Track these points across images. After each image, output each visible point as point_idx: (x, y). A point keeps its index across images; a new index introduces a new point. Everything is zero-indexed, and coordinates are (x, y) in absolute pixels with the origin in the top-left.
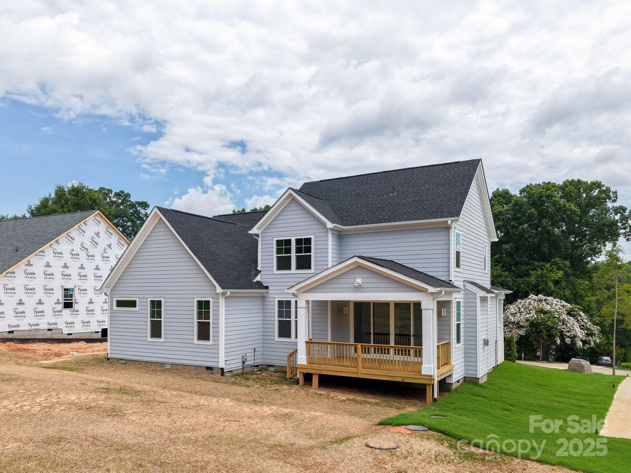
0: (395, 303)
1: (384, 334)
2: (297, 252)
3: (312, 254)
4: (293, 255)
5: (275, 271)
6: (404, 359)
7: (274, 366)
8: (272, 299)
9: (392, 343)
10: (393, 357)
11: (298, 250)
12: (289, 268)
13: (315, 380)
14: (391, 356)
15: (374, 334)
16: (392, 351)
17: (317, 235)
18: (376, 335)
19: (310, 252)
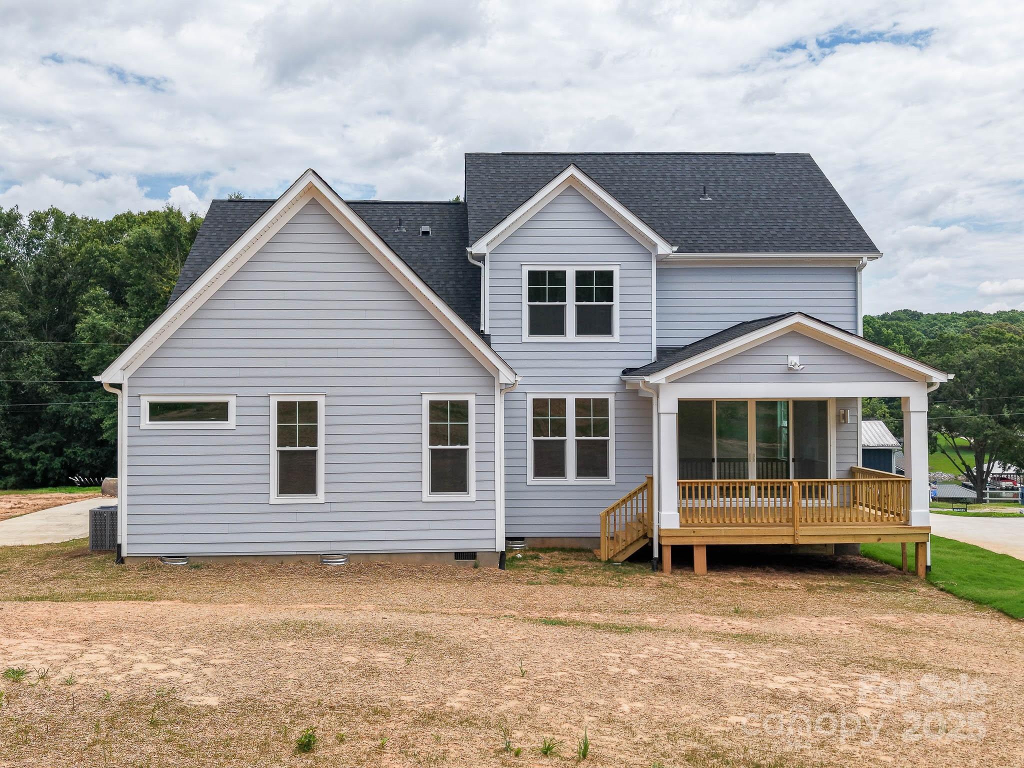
0: (756, 402)
1: (739, 460)
2: (578, 299)
3: (616, 303)
4: (571, 305)
5: (526, 337)
6: (775, 504)
7: (522, 539)
8: (521, 397)
9: (752, 477)
10: (756, 501)
11: (581, 295)
12: (560, 330)
13: (700, 558)
14: (754, 499)
15: (719, 460)
16: (753, 490)
17: (625, 266)
18: (722, 463)
19: (612, 300)
